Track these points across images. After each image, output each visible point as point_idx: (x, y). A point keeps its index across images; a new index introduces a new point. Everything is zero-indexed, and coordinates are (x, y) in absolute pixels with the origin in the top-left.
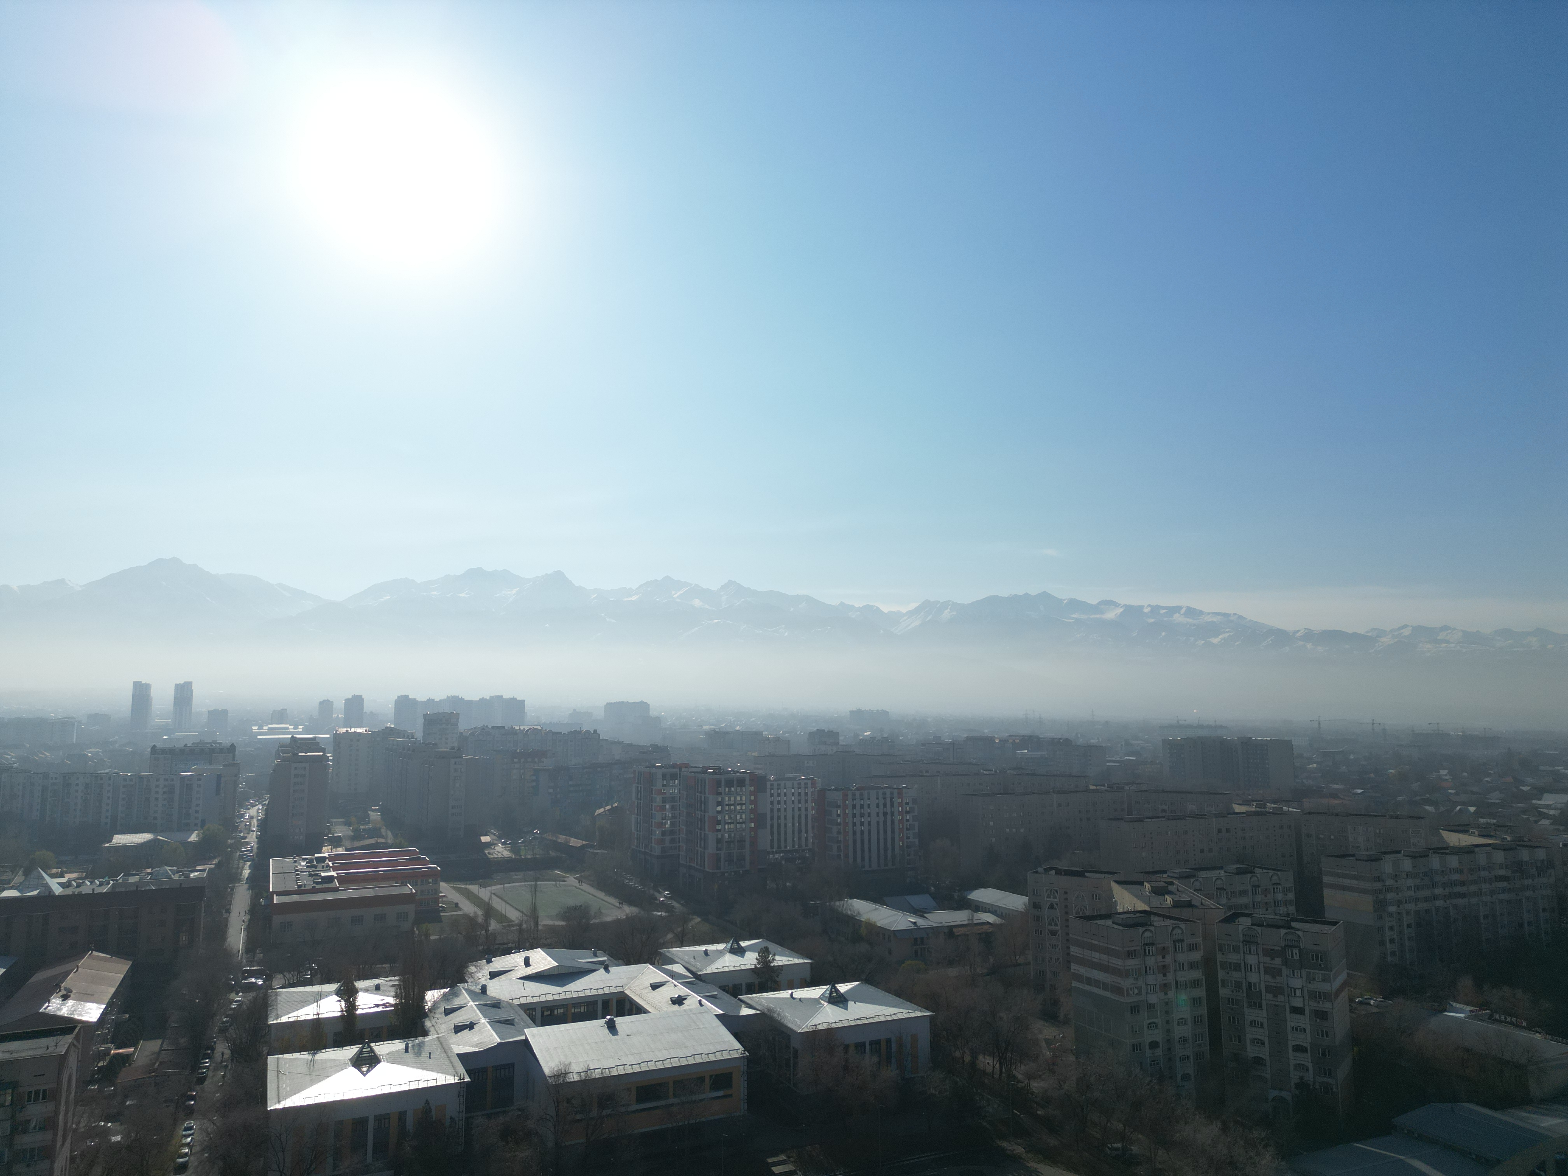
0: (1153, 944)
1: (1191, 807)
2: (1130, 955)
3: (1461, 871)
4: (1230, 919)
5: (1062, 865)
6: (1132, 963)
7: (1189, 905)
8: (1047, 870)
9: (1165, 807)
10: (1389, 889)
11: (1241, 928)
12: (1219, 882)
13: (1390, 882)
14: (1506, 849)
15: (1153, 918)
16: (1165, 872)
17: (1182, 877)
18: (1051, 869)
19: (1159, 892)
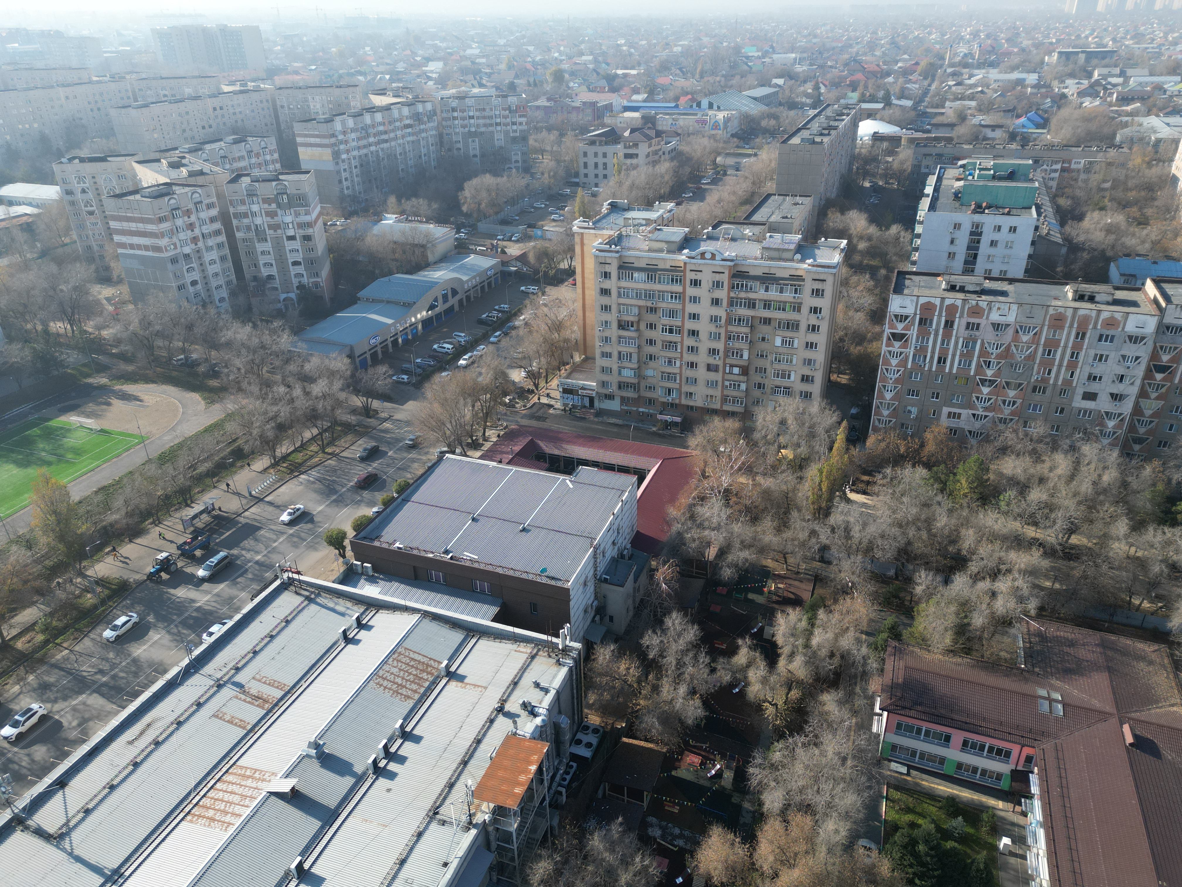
0: (178, 209)
1: (188, 91)
2: (161, 220)
3: (383, 124)
4: (234, 180)
5: (85, 153)
6: (165, 226)
7: (201, 173)
8: (71, 160)
9: (166, 93)
10: (341, 142)
11: (244, 185)
12: (221, 152)
13: (341, 137)
14: (409, 105)
15: (174, 188)
16: (176, 149)
17: (191, 151)
18: (74, 158)
19: (175, 165)
